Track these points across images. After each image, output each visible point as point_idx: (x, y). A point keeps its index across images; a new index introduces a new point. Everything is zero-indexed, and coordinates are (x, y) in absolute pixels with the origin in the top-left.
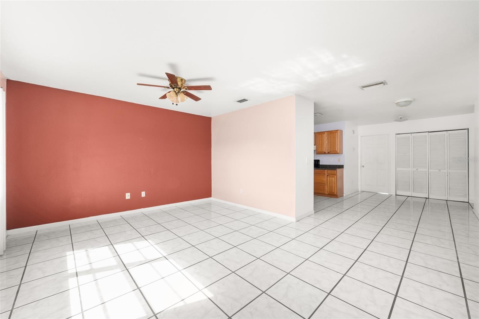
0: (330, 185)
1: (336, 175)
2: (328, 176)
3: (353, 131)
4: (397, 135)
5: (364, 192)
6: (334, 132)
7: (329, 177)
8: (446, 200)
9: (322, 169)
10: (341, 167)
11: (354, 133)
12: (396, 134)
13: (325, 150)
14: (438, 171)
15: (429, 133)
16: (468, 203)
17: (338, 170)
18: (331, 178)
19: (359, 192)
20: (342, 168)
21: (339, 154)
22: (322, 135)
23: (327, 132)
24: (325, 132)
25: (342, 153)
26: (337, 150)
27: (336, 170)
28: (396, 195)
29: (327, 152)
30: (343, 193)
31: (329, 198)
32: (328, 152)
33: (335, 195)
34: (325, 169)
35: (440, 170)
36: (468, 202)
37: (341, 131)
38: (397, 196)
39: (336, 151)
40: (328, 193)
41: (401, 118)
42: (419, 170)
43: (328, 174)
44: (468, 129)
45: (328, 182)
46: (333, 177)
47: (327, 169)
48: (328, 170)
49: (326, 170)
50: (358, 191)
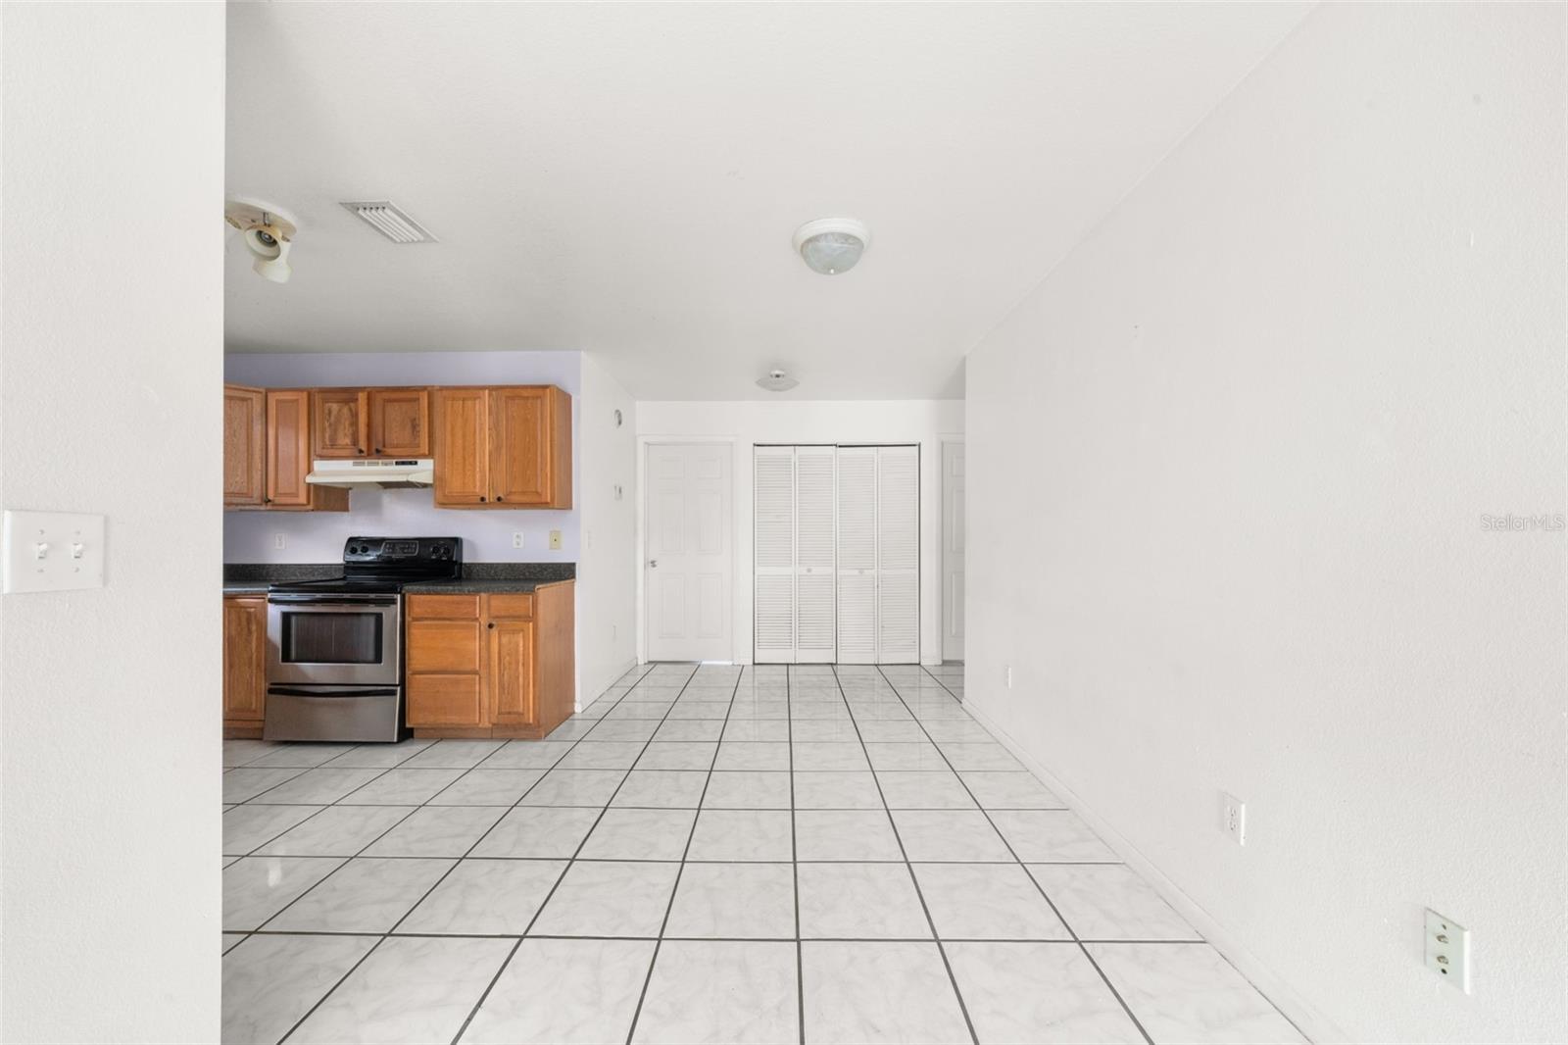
0: (501, 676)
1: (533, 618)
2: (491, 626)
3: (619, 414)
4: (756, 447)
5: (656, 663)
6: (525, 393)
7: (494, 632)
8: (876, 665)
9: (461, 593)
10: (564, 572)
11: (620, 423)
12: (755, 445)
13: (482, 486)
14: (856, 572)
15: (839, 449)
16: (918, 667)
17: (546, 592)
18: (505, 640)
19: (641, 671)
20: (566, 579)
21: (551, 512)
22: (469, 403)
23: (492, 389)
24: (483, 388)
25: (567, 505)
26: (539, 491)
27: (532, 591)
28: (754, 664)
29: (490, 497)
30: (573, 701)
31: (496, 745)
32: (499, 499)
33: (528, 725)
34: (478, 592)
35: (861, 571)
36: (919, 664)
37: (565, 400)
38: (756, 667)
39: (537, 493)
40: (494, 720)
41: (778, 376)
42: (815, 570)
43: (489, 617)
44: (919, 446)
45: (489, 657)
46: (514, 632)
47: (487, 591)
48: (494, 593)
49: (484, 595)
50: (637, 665)
